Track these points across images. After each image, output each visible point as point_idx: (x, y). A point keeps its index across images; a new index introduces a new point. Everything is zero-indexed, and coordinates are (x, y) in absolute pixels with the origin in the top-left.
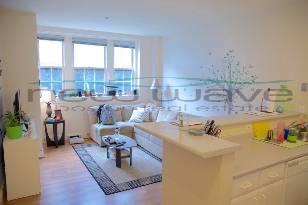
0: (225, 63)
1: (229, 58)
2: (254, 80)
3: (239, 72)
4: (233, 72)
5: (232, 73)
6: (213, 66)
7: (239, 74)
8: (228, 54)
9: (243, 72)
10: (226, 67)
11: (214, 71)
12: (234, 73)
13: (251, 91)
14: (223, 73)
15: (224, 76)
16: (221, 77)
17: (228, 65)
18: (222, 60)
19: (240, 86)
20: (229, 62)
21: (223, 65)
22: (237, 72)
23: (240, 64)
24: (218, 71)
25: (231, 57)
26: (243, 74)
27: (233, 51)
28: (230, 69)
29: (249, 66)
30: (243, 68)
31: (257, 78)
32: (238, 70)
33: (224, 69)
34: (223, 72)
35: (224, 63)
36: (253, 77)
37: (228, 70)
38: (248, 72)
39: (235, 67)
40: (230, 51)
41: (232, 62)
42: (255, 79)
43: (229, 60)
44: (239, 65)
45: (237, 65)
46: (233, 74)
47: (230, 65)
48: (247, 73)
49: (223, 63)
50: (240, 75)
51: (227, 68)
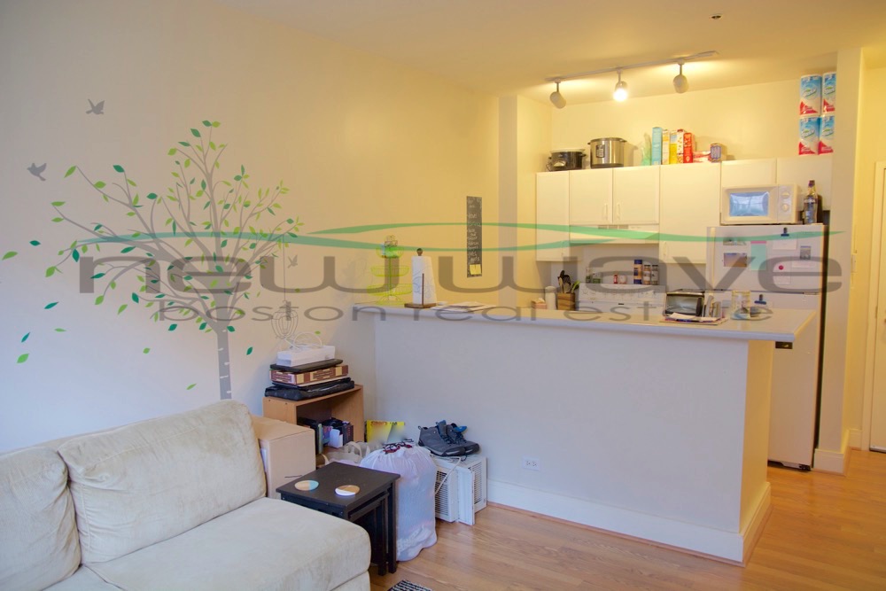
0: (187, 164)
1: (201, 150)
2: (293, 231)
3: (247, 206)
4: (223, 205)
5: (220, 208)
6: (119, 169)
7: (247, 211)
8: (196, 133)
9: (259, 205)
10: (192, 182)
11: (129, 198)
12: (227, 206)
13: (289, 267)
14: (180, 205)
15: (187, 219)
16: (171, 224)
17: (200, 177)
18: (172, 152)
19: (255, 255)
20: (205, 164)
21: (176, 175)
22: (239, 206)
23: (247, 176)
24: (152, 196)
25: (212, 145)
26: (259, 213)
27: (217, 124)
28: (212, 191)
29: (278, 188)
30: (260, 192)
31: (301, 224)
32: (240, 198)
33: (183, 191)
34: (179, 201)
35: (183, 163)
36: (290, 221)
37: (199, 194)
38: (276, 206)
39: (229, 184)
40: (207, 123)
41: (216, 164)
42: (297, 230)
43: (205, 157)
44: (243, 179)
45: (238, 178)
46: (226, 211)
47: (209, 176)
48: (273, 209)
49: (178, 163)
50: (252, 215)
51: (197, 186)
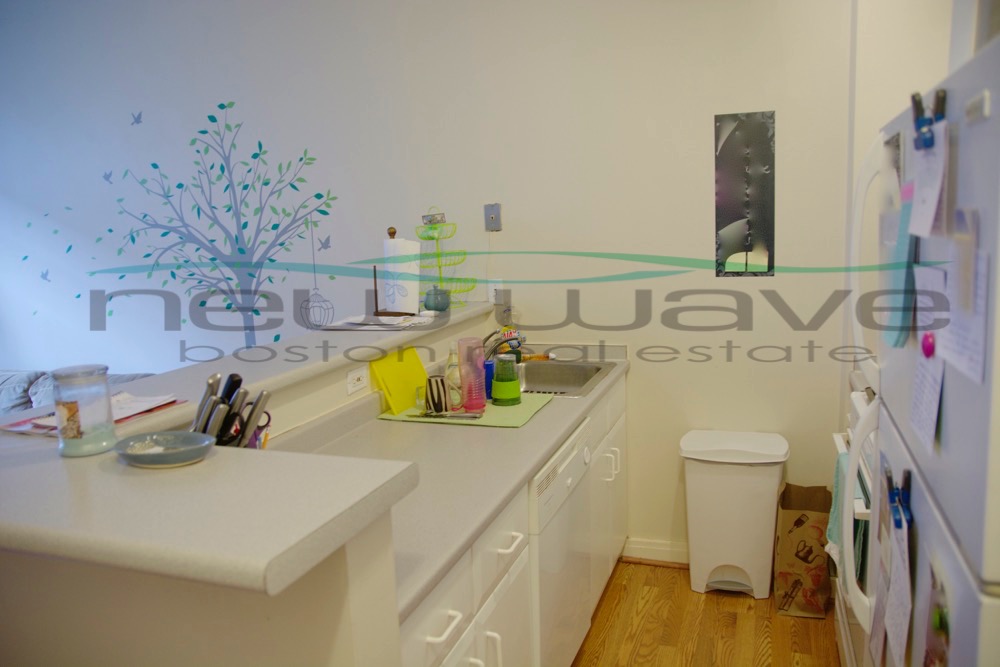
0: (207, 151)
1: (218, 134)
2: (323, 208)
3: (266, 184)
4: (241, 187)
5: (239, 189)
6: (155, 166)
7: (267, 190)
8: (212, 119)
9: (280, 182)
10: (212, 167)
11: (163, 189)
12: (246, 187)
13: (319, 250)
14: (203, 191)
15: (209, 204)
16: (196, 210)
17: (219, 161)
18: (193, 142)
19: (278, 237)
20: (222, 147)
21: (197, 163)
22: (258, 185)
23: (265, 152)
24: (180, 186)
25: (228, 127)
26: (280, 190)
27: (231, 105)
28: (230, 174)
29: (301, 159)
30: (280, 166)
31: (334, 198)
32: (259, 177)
33: (204, 178)
34: (202, 187)
35: (202, 151)
36: (319, 196)
37: (219, 178)
38: (301, 180)
39: (246, 164)
40: (222, 106)
41: (233, 145)
42: (329, 206)
43: (222, 140)
44: (261, 156)
45: (255, 156)
46: (245, 192)
47: (227, 159)
48: (296, 184)
49: (198, 151)
50: (272, 193)
51: (217, 171)
